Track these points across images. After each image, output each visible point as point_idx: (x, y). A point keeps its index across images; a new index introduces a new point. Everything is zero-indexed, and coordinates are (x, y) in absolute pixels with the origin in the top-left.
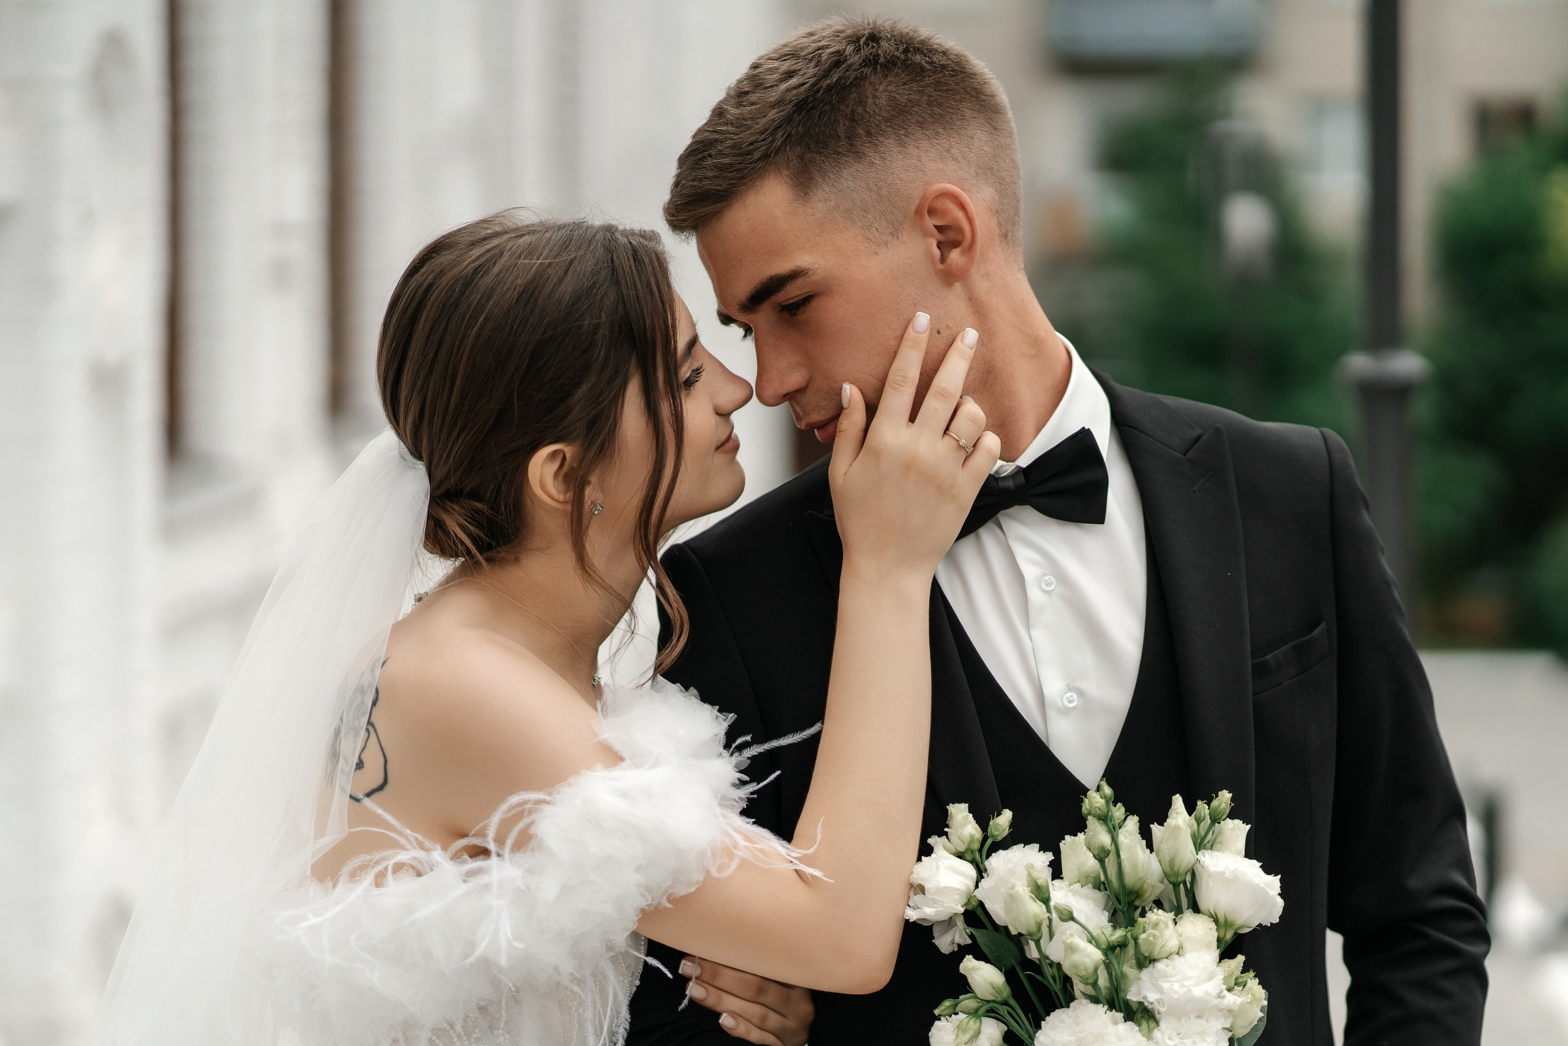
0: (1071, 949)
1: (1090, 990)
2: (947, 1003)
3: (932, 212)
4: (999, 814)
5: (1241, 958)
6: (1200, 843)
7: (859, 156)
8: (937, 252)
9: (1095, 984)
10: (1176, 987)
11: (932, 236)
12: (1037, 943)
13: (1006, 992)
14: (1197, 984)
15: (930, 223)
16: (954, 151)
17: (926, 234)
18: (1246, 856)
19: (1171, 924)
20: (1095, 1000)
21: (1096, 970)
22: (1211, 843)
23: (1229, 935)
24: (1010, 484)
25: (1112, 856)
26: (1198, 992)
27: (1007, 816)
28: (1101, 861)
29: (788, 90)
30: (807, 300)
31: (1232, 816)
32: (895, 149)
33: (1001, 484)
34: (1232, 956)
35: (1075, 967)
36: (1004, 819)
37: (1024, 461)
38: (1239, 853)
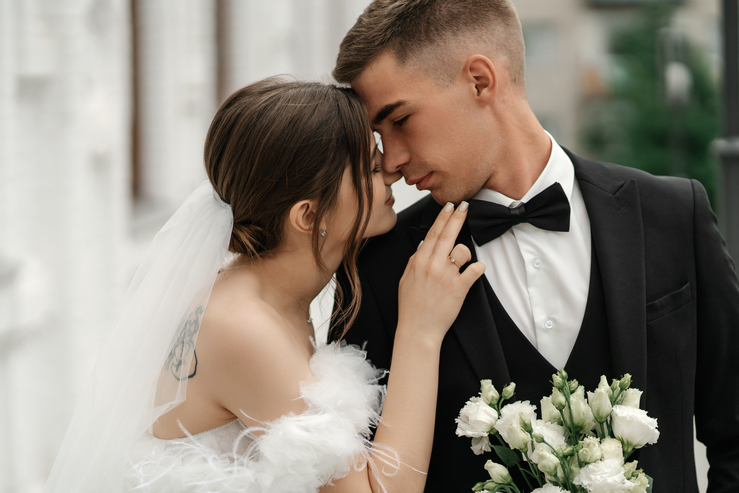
0: (542, 457)
1: (553, 479)
2: (479, 484)
3: (472, 69)
4: (508, 385)
5: (636, 462)
6: (614, 402)
7: (431, 41)
8: (475, 90)
9: (555, 476)
10: (599, 477)
11: (472, 82)
12: (526, 453)
13: (509, 479)
14: (609, 477)
15: (471, 75)
16: (484, 37)
17: (469, 81)
18: (640, 408)
19: (597, 444)
20: (556, 484)
21: (556, 468)
22: (622, 401)
23: (630, 450)
24: (517, 212)
25: (566, 408)
26: (610, 480)
27: (513, 385)
28: (561, 411)
29: (393, 9)
30: (406, 118)
31: (632, 386)
32: (451, 38)
33: (512, 212)
34: (631, 461)
35: (544, 467)
36: (510, 389)
37: (525, 200)
38: (636, 407)
